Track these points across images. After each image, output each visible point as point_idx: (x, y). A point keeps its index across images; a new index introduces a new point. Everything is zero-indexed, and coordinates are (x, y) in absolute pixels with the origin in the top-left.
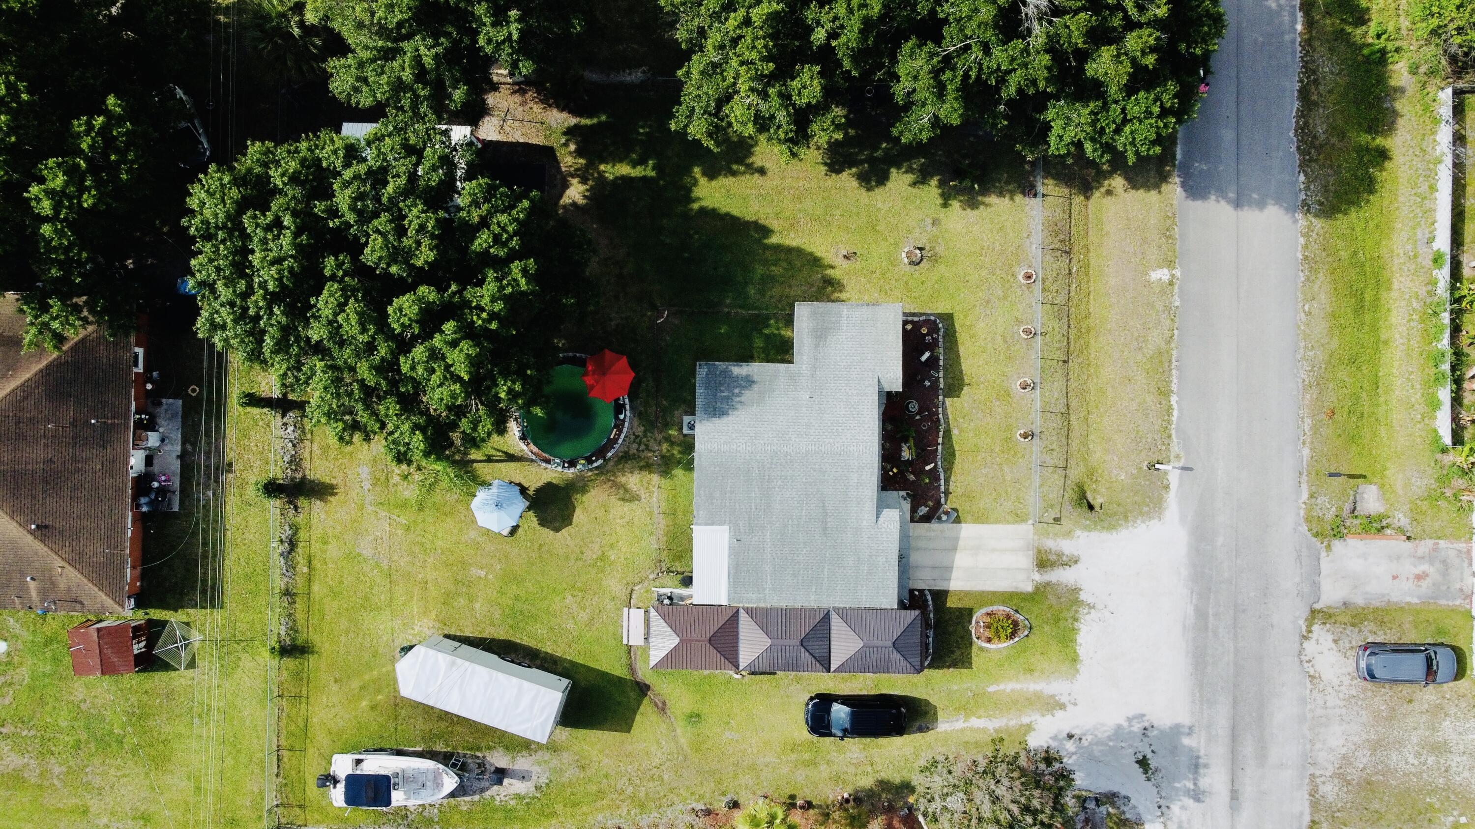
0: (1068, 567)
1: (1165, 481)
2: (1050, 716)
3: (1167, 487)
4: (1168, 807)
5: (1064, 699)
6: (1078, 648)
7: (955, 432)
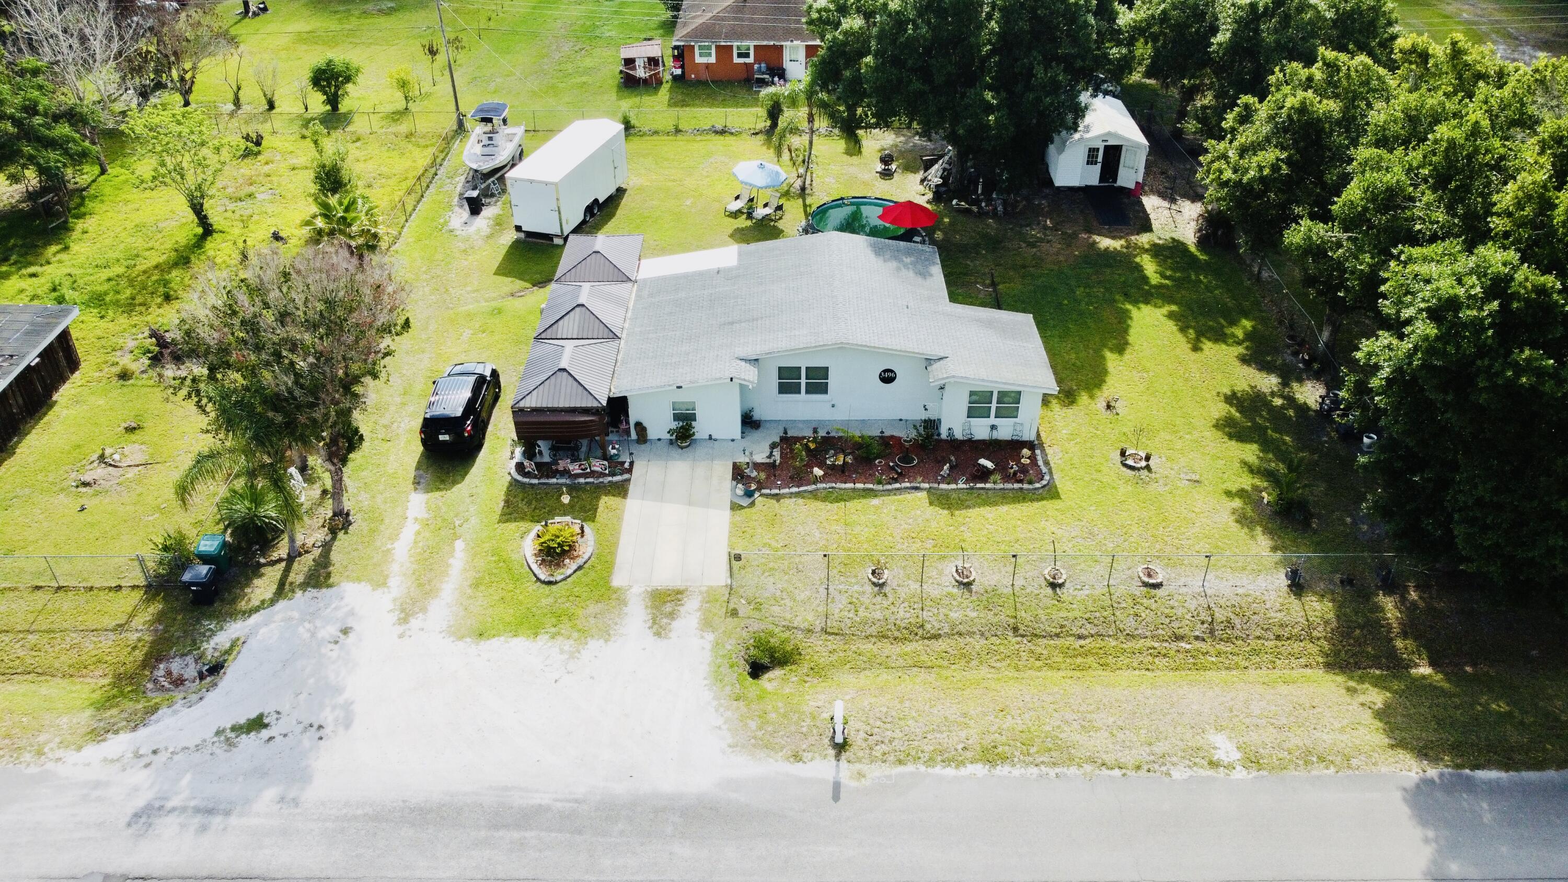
0: (650, 623)
1: (810, 755)
2: (392, 607)
3: (797, 757)
4: (147, 766)
5: (415, 623)
6: (502, 638)
7: (875, 502)
